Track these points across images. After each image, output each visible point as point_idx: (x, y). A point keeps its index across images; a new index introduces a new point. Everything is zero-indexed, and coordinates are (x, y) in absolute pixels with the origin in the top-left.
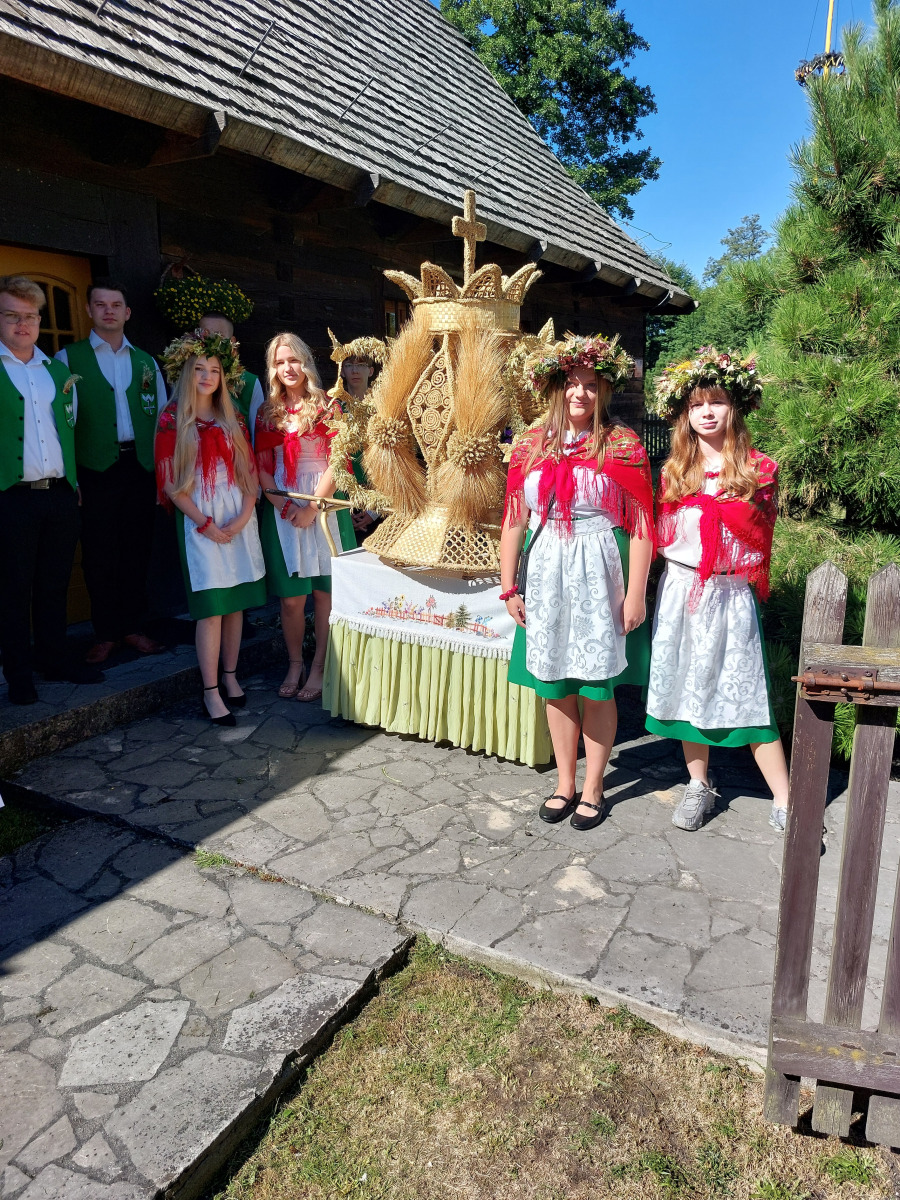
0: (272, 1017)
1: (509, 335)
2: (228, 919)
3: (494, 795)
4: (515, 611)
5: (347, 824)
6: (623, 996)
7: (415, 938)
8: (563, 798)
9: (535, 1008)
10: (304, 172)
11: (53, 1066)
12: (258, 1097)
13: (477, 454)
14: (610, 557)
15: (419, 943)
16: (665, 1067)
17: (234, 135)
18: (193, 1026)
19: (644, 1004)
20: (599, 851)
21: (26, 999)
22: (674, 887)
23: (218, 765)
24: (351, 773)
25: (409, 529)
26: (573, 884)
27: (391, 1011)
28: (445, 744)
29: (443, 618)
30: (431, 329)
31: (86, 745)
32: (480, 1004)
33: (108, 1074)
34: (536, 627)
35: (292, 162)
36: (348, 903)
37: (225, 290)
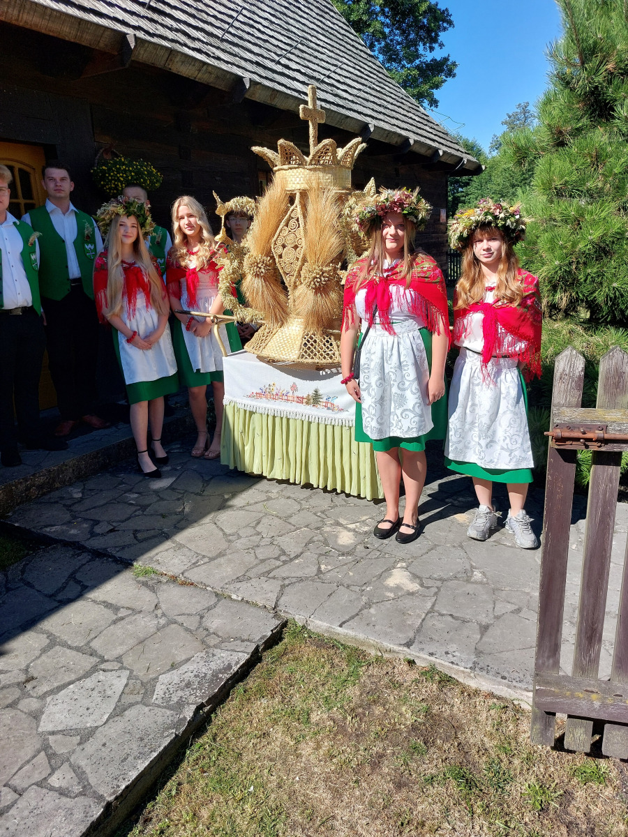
0: (187, 679)
1: (344, 191)
2: (156, 612)
3: (342, 521)
4: (352, 391)
5: (239, 544)
6: (432, 658)
7: (287, 622)
8: (390, 521)
9: (371, 668)
10: (195, 78)
11: (34, 717)
12: (177, 736)
13: (323, 279)
14: (417, 349)
15: (289, 625)
16: (462, 707)
17: (142, 52)
18: (132, 687)
19: (447, 664)
20: (415, 558)
21: (16, 671)
22: (468, 581)
23: (148, 506)
24: (242, 508)
25: (276, 335)
26: (397, 582)
27: (270, 673)
28: (308, 486)
29: (303, 398)
30: (287, 189)
31: (56, 494)
32: (333, 666)
33: (73, 722)
34: (368, 401)
35: (185, 71)
36: (240, 599)
37: (141, 167)
